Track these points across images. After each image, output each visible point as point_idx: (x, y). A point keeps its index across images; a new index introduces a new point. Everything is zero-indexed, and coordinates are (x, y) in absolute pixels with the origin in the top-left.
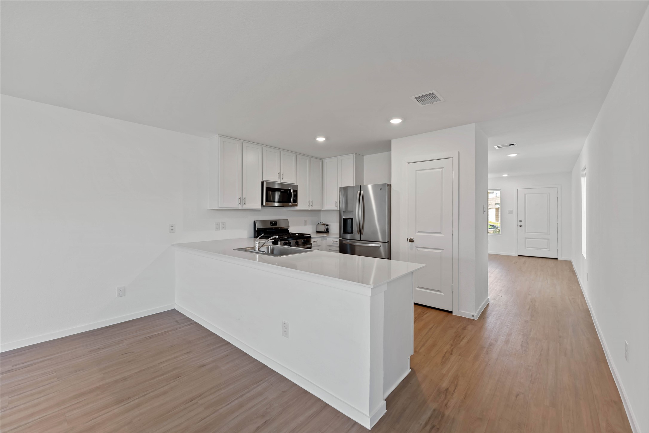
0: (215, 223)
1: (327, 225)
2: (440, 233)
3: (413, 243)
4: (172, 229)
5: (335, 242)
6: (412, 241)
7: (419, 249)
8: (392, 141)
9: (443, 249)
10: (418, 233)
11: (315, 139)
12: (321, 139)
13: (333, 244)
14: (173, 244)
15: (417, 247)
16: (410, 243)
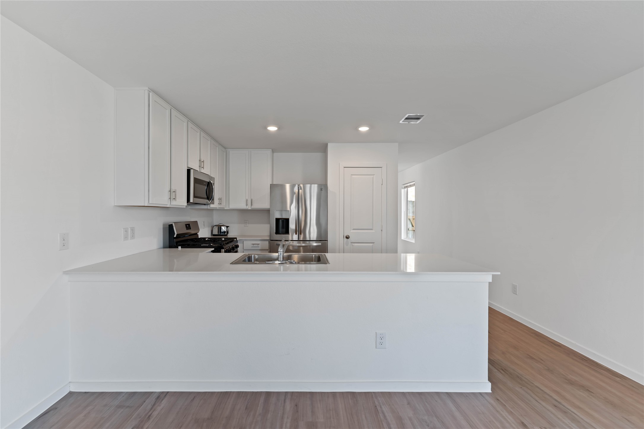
0: (123, 229)
1: (227, 227)
2: (372, 229)
3: (349, 239)
4: (64, 243)
5: (255, 245)
6: (347, 238)
7: (353, 244)
8: (329, 144)
9: (373, 243)
10: (352, 230)
11: (266, 128)
12: (272, 129)
13: (252, 247)
14: (66, 271)
15: (352, 243)
16: (346, 239)
